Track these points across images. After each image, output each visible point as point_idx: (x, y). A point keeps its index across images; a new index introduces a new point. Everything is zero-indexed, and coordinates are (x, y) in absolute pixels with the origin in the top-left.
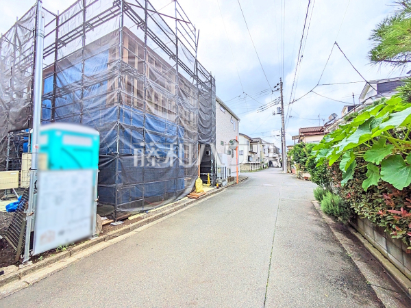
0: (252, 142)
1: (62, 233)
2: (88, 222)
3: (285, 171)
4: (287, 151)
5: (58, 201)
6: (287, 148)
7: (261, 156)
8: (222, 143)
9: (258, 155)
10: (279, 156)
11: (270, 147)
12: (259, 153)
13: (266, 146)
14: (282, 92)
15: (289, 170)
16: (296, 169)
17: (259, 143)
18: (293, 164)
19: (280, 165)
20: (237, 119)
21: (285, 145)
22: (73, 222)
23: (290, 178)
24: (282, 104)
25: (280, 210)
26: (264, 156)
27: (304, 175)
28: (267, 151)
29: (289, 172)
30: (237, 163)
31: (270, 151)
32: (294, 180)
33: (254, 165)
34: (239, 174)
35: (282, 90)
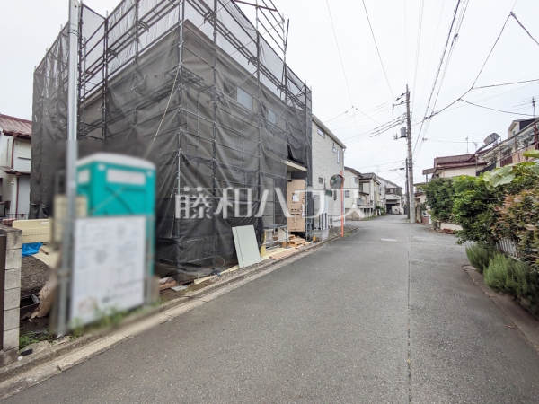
0: (363, 179)
1: (106, 300)
3: (412, 220)
4: (415, 191)
5: (101, 257)
6: (415, 187)
7: (375, 198)
8: (321, 180)
9: (372, 197)
10: (402, 198)
11: (389, 186)
12: (372, 194)
13: (383, 184)
14: (408, 106)
15: (418, 218)
16: (430, 216)
17: (372, 181)
18: (425, 209)
19: (402, 211)
20: (342, 147)
21: (412, 183)
22: (120, 285)
23: (420, 230)
24: (409, 123)
25: (413, 279)
26: (379, 198)
27: (444, 226)
28: (383, 192)
29: (417, 222)
30: (342, 208)
31: (388, 191)
32: (427, 233)
33: (365, 210)
34: (344, 223)
35: (408, 103)
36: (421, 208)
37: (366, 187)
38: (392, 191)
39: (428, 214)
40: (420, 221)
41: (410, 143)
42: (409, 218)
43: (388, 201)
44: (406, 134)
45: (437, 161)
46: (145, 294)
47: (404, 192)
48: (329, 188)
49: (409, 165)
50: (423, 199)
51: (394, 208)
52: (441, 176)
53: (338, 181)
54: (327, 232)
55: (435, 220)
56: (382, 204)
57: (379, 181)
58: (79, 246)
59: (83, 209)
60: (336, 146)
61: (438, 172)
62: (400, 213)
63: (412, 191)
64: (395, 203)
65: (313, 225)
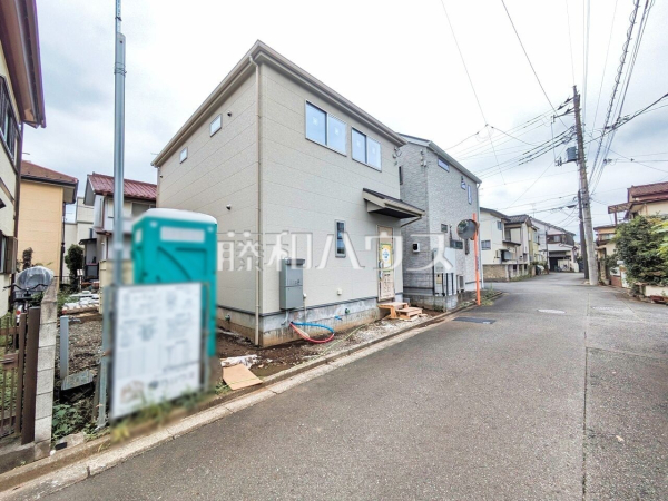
0: (509, 224)
1: (154, 385)
2: (195, 369)
3: (592, 282)
4: (595, 238)
5: (146, 333)
6: (595, 233)
7: (531, 250)
8: (444, 228)
9: (525, 247)
10: (575, 249)
11: (551, 232)
12: (526, 244)
13: (542, 229)
14: (578, 116)
15: (603, 278)
16: (624, 276)
17: (524, 225)
18: (616, 265)
19: (576, 266)
20: (475, 181)
21: (590, 226)
22: (172, 368)
23: (607, 297)
24: (580, 140)
25: (593, 379)
26: (536, 249)
27: (650, 291)
28: (543, 240)
29: (602, 284)
30: (477, 265)
31: (550, 239)
32: (620, 303)
33: (515, 267)
34: (482, 286)
35: (577, 111)
36: (608, 264)
37: (515, 235)
38: (557, 239)
39: (621, 272)
40: (606, 282)
41: (583, 170)
42: (587, 277)
43: (551, 253)
44: (577, 156)
45: (634, 192)
46: (202, 380)
47: (577, 240)
48: (456, 237)
49: (584, 200)
50: (611, 250)
51: (561, 264)
52: (643, 214)
53: (468, 228)
54: (455, 299)
55: (635, 281)
56: (542, 258)
57: (536, 225)
58: (121, 320)
59: (130, 276)
60: (466, 180)
61: (636, 208)
62: (572, 271)
63: (591, 238)
64: (563, 255)
65: (433, 289)
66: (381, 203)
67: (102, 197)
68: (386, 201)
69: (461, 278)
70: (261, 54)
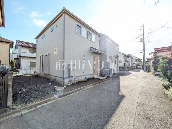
0: (126, 57)
10: (142, 63)
11: (136, 59)
12: (130, 62)
14: (143, 30)
17: (130, 57)
20: (118, 46)
21: (145, 58)
24: (144, 36)
26: (133, 63)
27: (157, 73)
31: (136, 61)
33: (127, 67)
34: (119, 72)
35: (143, 29)
36: (148, 67)
37: (128, 59)
38: (138, 60)
39: (151, 69)
41: (144, 44)
42: (144, 70)
43: (136, 64)
44: (143, 40)
45: (155, 50)
47: (142, 61)
49: (144, 51)
51: (138, 67)
52: (157, 55)
54: (112, 75)
56: (134, 65)
57: (133, 57)
60: (116, 45)
61: (156, 53)
62: (141, 68)
63: (145, 60)
64: (139, 65)
65: (107, 72)
66: (95, 51)
67: (21, 47)
68: (96, 50)
69: (114, 70)
70: (64, 11)
